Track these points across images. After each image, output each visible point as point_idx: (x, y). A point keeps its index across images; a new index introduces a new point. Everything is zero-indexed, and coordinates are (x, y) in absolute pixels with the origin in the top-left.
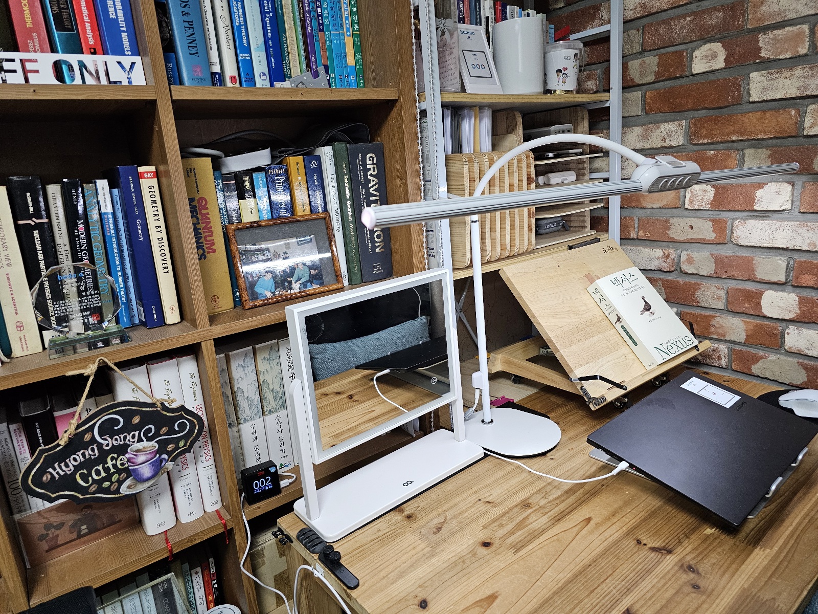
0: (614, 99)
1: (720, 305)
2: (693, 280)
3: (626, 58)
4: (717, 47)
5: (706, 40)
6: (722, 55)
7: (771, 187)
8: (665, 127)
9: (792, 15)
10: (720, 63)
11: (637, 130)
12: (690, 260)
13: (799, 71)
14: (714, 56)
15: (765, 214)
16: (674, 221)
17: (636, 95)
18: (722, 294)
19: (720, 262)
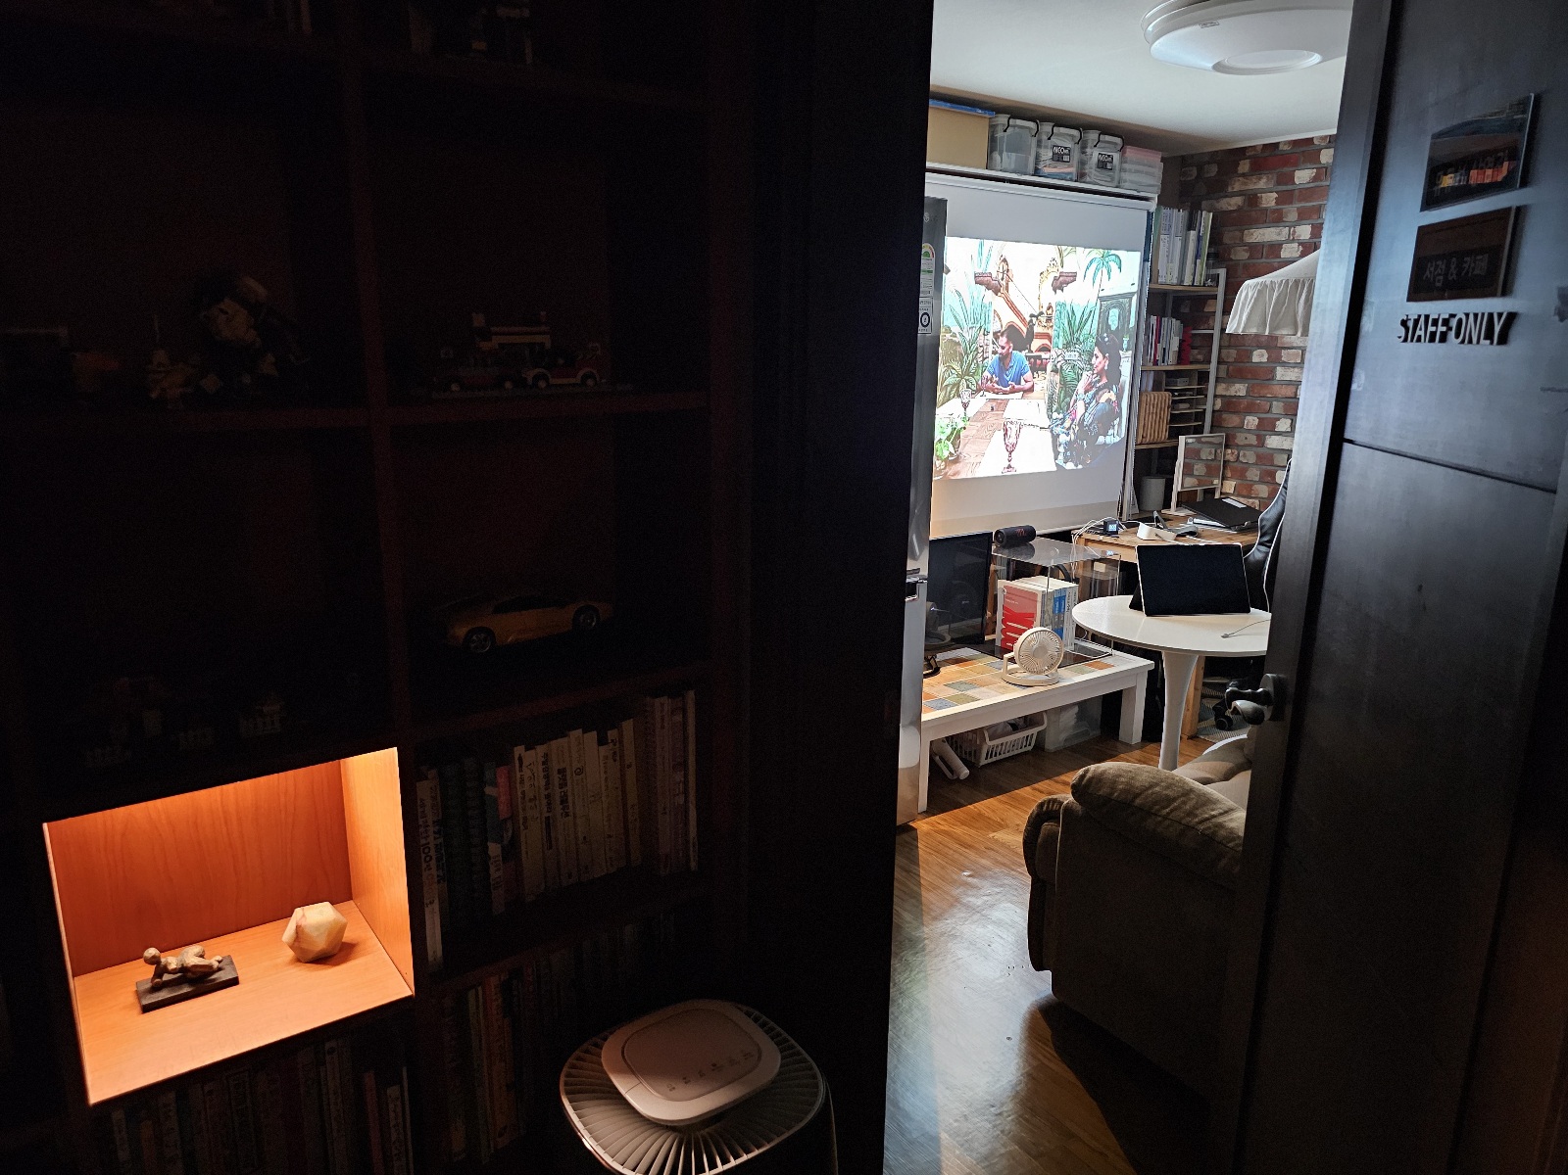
0: (1213, 367)
1: (1257, 479)
2: (1245, 466)
3: (1221, 348)
4: (1264, 351)
5: (1260, 347)
6: (1266, 356)
7: (1283, 420)
8: (1237, 386)
9: (1295, 345)
10: (1265, 360)
11: (1223, 385)
12: (1244, 455)
13: (1296, 370)
14: (1263, 356)
15: (1280, 434)
16: (1238, 434)
17: (1223, 367)
18: (1259, 473)
19: (1259, 457)
